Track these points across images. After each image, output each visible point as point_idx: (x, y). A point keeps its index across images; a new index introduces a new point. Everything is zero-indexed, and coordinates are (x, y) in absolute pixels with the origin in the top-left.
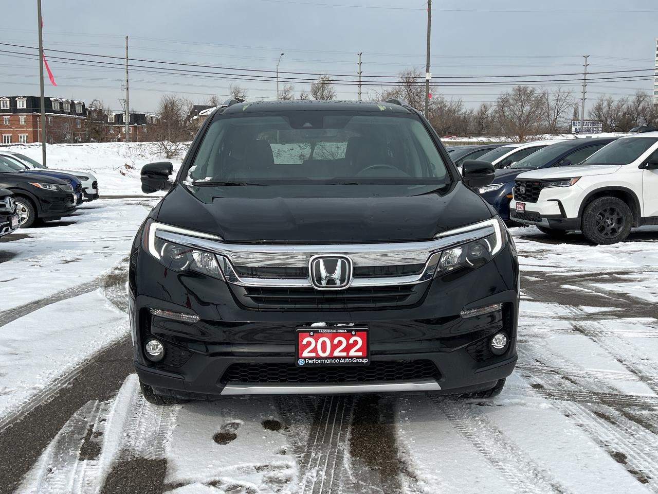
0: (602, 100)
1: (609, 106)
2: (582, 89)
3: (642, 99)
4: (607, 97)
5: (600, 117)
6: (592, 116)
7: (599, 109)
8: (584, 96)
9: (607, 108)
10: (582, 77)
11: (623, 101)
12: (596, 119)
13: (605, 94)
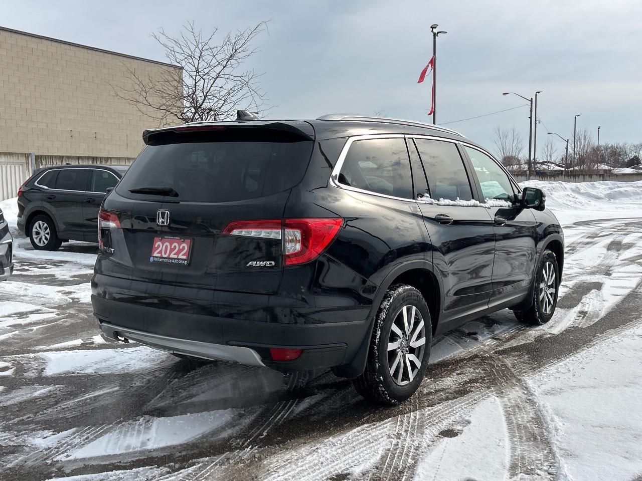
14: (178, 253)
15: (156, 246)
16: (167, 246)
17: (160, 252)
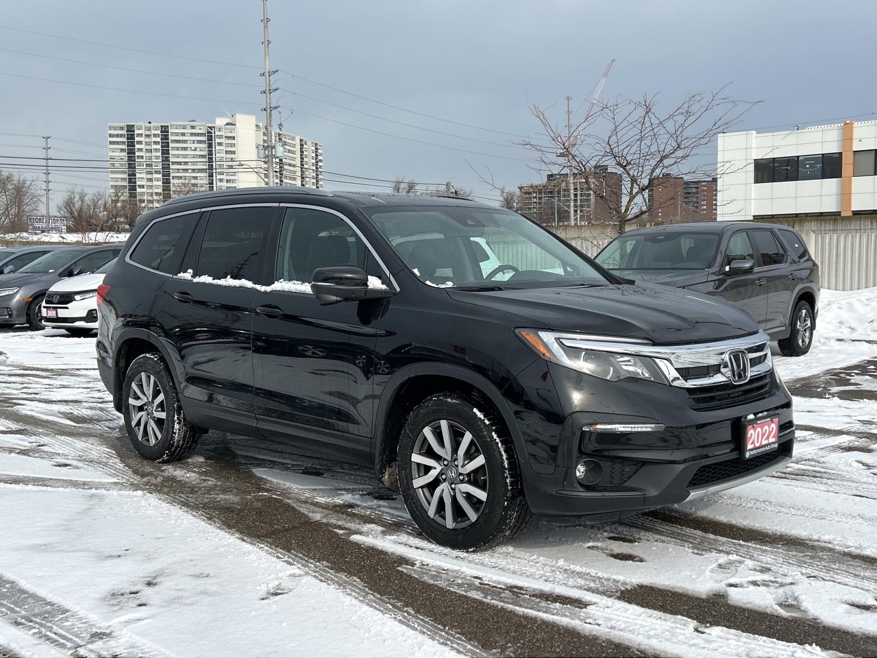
0: (73, 193)
1: (82, 199)
2: (44, 177)
3: (120, 194)
4: (78, 189)
5: (71, 213)
6: (62, 212)
7: (69, 204)
8: (47, 186)
9: (80, 202)
10: (44, 163)
11: (99, 196)
12: (66, 215)
13: (76, 185)
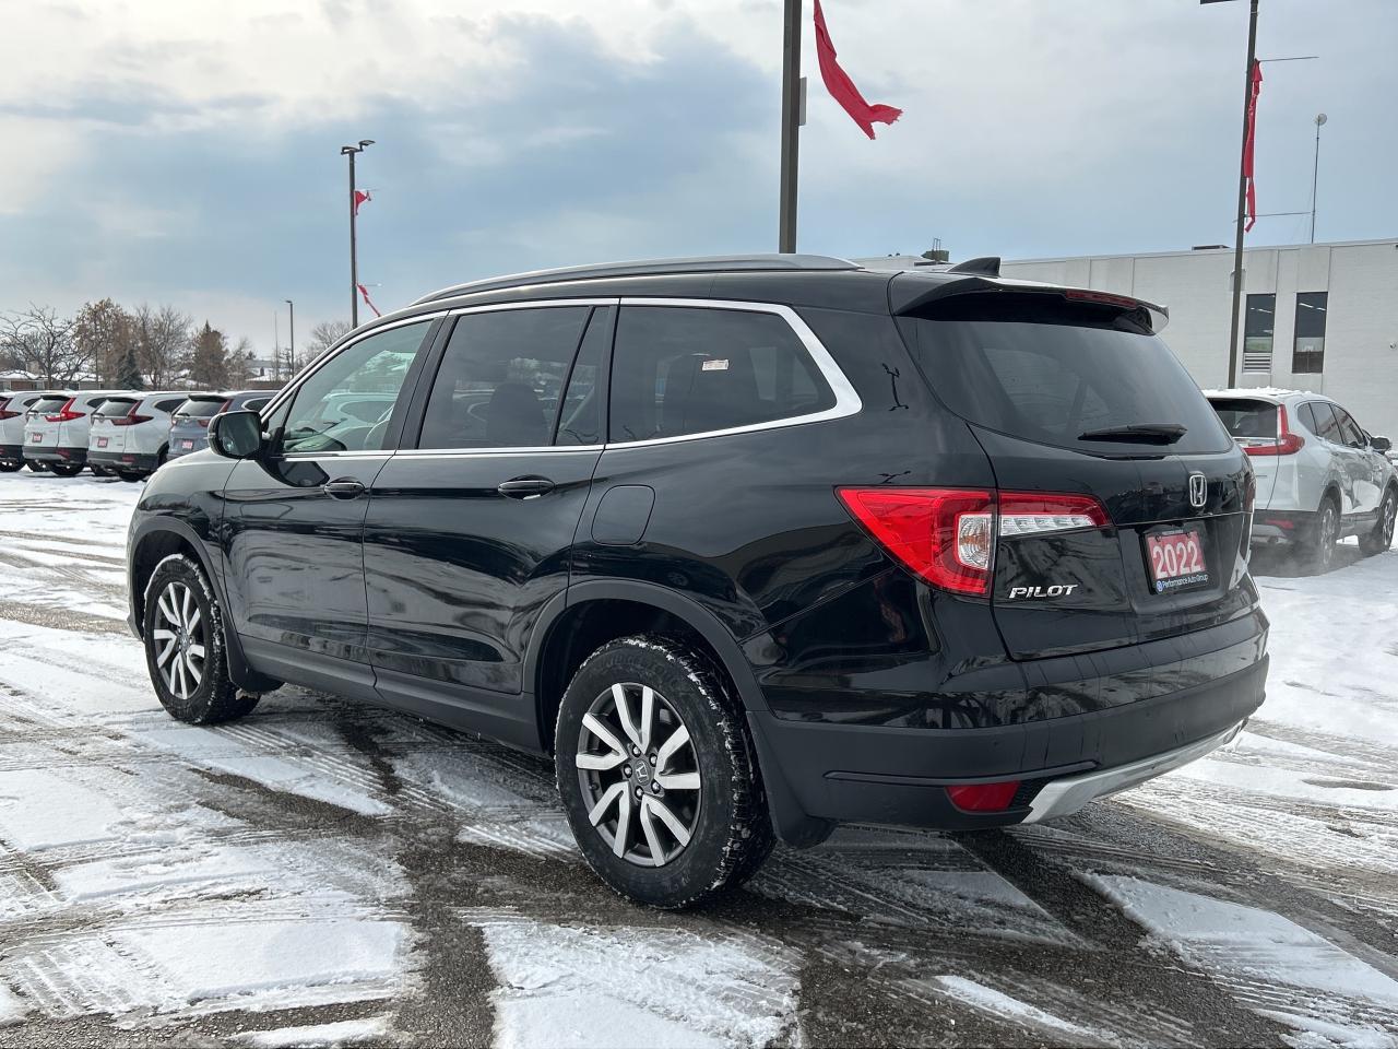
14: (1188, 564)
15: (1155, 556)
16: (1169, 551)
17: (1164, 569)
